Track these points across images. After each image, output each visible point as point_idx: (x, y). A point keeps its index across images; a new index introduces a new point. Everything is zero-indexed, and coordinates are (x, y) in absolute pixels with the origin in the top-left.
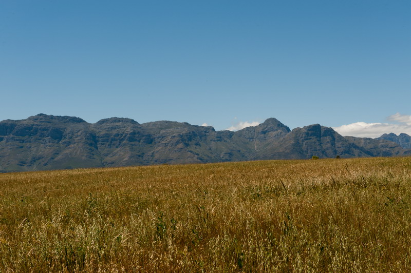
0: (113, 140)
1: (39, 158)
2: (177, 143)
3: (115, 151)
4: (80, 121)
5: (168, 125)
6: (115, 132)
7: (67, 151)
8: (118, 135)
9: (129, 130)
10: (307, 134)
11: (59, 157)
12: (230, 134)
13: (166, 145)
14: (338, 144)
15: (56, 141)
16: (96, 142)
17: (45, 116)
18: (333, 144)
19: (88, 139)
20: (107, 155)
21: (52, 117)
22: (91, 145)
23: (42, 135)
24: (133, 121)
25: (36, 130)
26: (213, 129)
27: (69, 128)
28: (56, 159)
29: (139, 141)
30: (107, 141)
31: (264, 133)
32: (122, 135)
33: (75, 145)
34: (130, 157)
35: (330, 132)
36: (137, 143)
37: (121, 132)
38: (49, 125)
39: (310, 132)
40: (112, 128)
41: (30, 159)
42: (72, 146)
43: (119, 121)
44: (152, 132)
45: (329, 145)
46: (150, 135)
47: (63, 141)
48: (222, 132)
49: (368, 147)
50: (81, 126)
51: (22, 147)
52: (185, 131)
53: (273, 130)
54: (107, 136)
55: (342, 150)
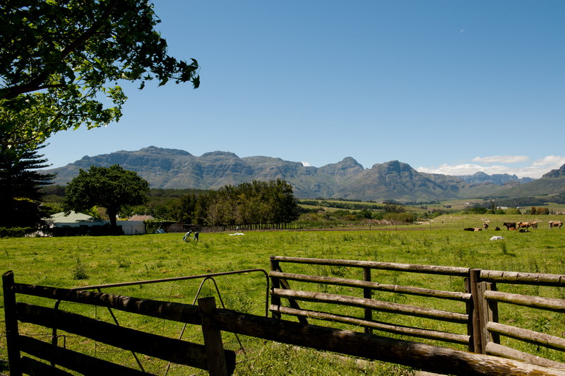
0: (217, 170)
2: (276, 174)
3: (220, 181)
4: (187, 154)
5: (264, 159)
6: (218, 163)
7: (175, 180)
8: (221, 166)
9: (232, 162)
15: (165, 171)
16: (202, 172)
17: (156, 148)
19: (194, 169)
21: (162, 149)
22: (197, 174)
23: (153, 165)
24: (234, 155)
25: (147, 161)
26: (302, 165)
27: (177, 159)
29: (241, 172)
30: (212, 171)
31: (343, 169)
32: (225, 166)
33: (183, 174)
35: (407, 167)
36: (239, 173)
37: (224, 164)
38: (159, 156)
39: (391, 167)
40: (216, 160)
42: (180, 175)
43: (222, 154)
44: (251, 165)
45: (408, 178)
46: (250, 167)
47: (172, 170)
48: (309, 168)
50: (188, 158)
53: (351, 167)
54: (212, 167)
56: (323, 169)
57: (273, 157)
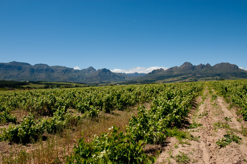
0: (40, 71)
1: (12, 76)
2: (62, 72)
4: (29, 64)
5: (59, 67)
6: (40, 68)
7: (23, 74)
8: (41, 69)
9: (45, 68)
10: (102, 71)
11: (20, 76)
12: (78, 71)
13: (58, 73)
14: (111, 74)
15: (19, 70)
16: (34, 71)
17: (16, 62)
18: (110, 74)
19: (31, 70)
20: (37, 76)
21: (18, 62)
22: (32, 72)
23: (14, 68)
24: (47, 65)
25: (12, 67)
26: (73, 69)
27: (24, 66)
28: (18, 76)
29: (49, 71)
30: (38, 71)
31: (89, 71)
34: (45, 76)
35: (109, 71)
37: (42, 68)
38: (17, 65)
39: (103, 71)
41: (9, 76)
42: (25, 72)
43: (42, 65)
45: (109, 74)
46: (52, 70)
47: (22, 70)
48: (76, 70)
49: (119, 75)
50: (29, 66)
51: (6, 72)
52: (64, 69)
53: (91, 70)
54: (38, 69)
55: (112, 76)
56: (82, 71)
57: (62, 66)
